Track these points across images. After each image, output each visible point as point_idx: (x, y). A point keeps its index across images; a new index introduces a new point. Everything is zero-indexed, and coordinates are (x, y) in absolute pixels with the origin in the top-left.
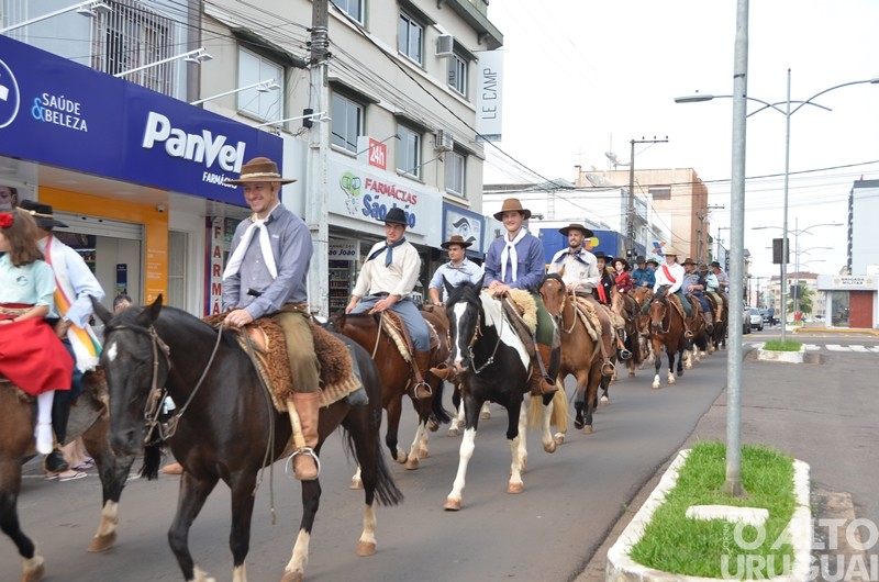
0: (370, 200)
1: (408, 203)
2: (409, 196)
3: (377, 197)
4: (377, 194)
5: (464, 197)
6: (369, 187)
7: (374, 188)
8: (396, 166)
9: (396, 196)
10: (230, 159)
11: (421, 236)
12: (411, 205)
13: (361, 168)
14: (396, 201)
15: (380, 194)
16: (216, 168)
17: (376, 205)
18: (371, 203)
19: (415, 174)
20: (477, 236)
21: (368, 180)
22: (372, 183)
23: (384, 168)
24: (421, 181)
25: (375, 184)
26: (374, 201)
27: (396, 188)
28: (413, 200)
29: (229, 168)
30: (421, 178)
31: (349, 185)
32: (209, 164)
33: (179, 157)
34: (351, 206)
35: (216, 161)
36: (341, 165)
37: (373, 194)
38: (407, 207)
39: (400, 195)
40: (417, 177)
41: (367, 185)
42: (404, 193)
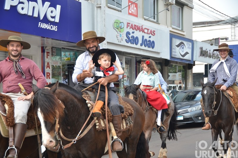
0: (129, 34)
1: (150, 35)
2: (151, 31)
3: (133, 33)
4: (133, 31)
5: (182, 30)
6: (129, 27)
7: (132, 27)
8: (143, 15)
9: (143, 32)
10: (53, 15)
11: (158, 53)
12: (152, 36)
13: (124, 17)
14: (143, 34)
15: (135, 31)
16: (45, 20)
17: (133, 37)
18: (130, 36)
19: (154, 19)
20: (190, 51)
21: (128, 23)
22: (130, 25)
23: (137, 16)
24: (157, 23)
25: (132, 25)
26: (132, 35)
27: (144, 27)
28: (153, 33)
29: (52, 20)
30: (157, 21)
31: (118, 26)
32: (41, 18)
33: (25, 14)
34: (119, 38)
35: (45, 16)
36: (113, 15)
37: (131, 31)
38: (150, 37)
39: (146, 31)
40: (155, 20)
41: (128, 26)
42: (148, 30)
